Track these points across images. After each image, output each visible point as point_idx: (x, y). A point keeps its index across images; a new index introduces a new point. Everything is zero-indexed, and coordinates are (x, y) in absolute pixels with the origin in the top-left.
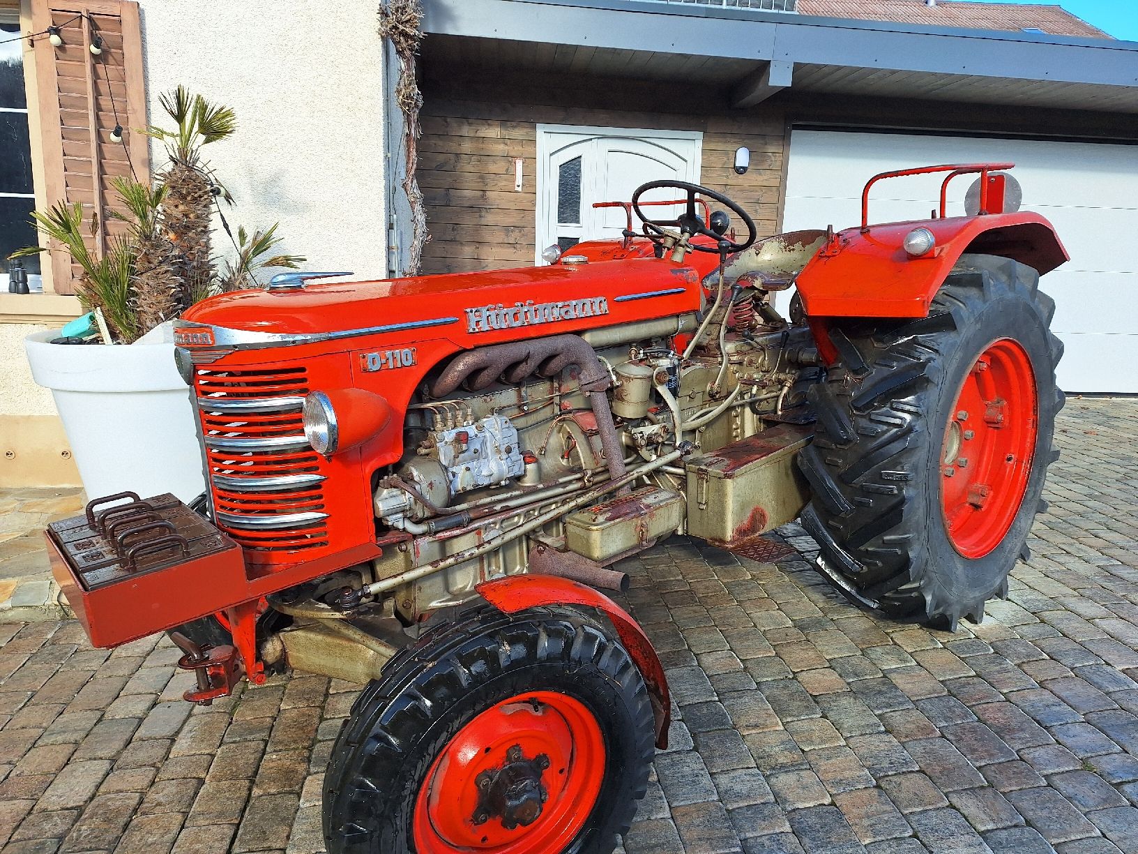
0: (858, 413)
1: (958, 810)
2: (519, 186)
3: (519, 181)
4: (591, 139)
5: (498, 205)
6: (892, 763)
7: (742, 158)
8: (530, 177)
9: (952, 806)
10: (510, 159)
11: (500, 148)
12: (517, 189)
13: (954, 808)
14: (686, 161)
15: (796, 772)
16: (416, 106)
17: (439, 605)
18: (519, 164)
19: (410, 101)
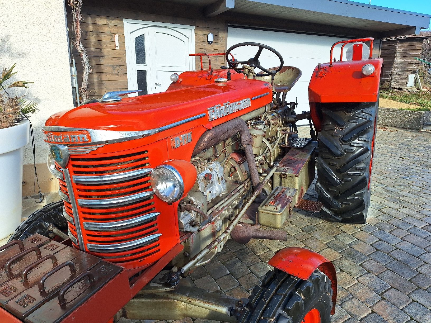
0: (345, 143)
1: (417, 302)
2: (117, 47)
3: (117, 44)
4: (148, 27)
5: (108, 55)
6: (380, 287)
7: (211, 38)
8: (122, 42)
9: (414, 301)
10: (112, 35)
11: (107, 29)
12: (116, 48)
13: (415, 301)
14: (188, 38)
15: (350, 300)
16: (80, 5)
17: (199, 264)
18: (117, 37)
19: (77, 3)
